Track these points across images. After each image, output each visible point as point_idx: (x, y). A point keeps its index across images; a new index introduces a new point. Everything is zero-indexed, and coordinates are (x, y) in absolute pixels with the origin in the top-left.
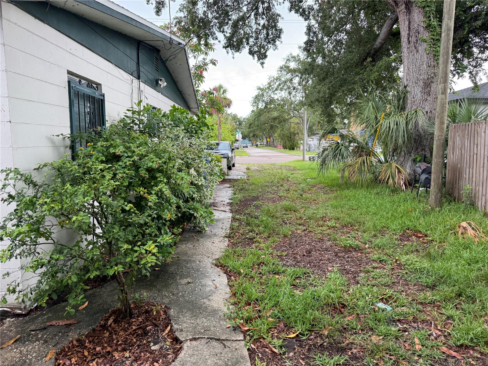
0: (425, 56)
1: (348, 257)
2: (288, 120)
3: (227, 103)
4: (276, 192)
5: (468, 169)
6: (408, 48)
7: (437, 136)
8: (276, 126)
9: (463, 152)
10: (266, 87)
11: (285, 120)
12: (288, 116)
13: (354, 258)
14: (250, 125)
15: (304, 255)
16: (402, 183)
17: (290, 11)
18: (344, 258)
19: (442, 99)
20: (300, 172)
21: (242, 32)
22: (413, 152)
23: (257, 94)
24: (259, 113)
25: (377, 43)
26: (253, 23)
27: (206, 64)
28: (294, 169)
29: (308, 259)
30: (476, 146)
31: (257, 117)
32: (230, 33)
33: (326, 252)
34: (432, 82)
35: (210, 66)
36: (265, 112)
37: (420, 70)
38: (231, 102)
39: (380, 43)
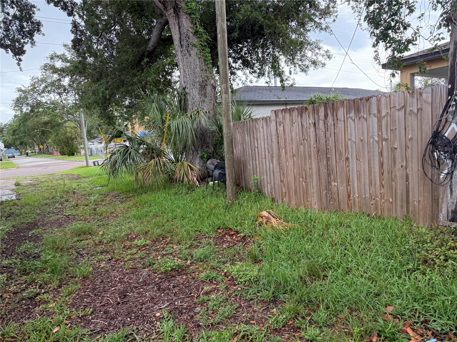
0: (197, 60)
1: (174, 287)
2: (62, 124)
4: (61, 211)
5: (251, 161)
6: (181, 51)
7: (226, 133)
8: (49, 131)
9: (245, 147)
11: (59, 125)
12: (61, 120)
13: (181, 286)
15: (119, 303)
16: (195, 179)
18: (169, 289)
19: (226, 98)
20: (87, 180)
22: (199, 149)
25: (150, 46)
28: (79, 177)
29: (125, 307)
30: (256, 140)
33: (145, 287)
34: (206, 85)
37: (195, 73)
39: (153, 46)
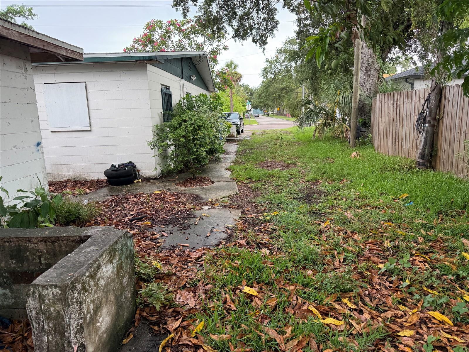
0: (367, 50)
2: (294, 90)
3: (238, 77)
8: (284, 96)
10: (274, 59)
11: (292, 91)
12: (294, 86)
14: (260, 96)
17: (284, 7)
19: (355, 85)
21: (247, 24)
23: (266, 66)
24: (268, 84)
26: (255, 17)
27: (219, 50)
31: (266, 88)
32: (237, 26)
34: (371, 68)
35: (223, 51)
36: (273, 83)
38: (241, 76)
